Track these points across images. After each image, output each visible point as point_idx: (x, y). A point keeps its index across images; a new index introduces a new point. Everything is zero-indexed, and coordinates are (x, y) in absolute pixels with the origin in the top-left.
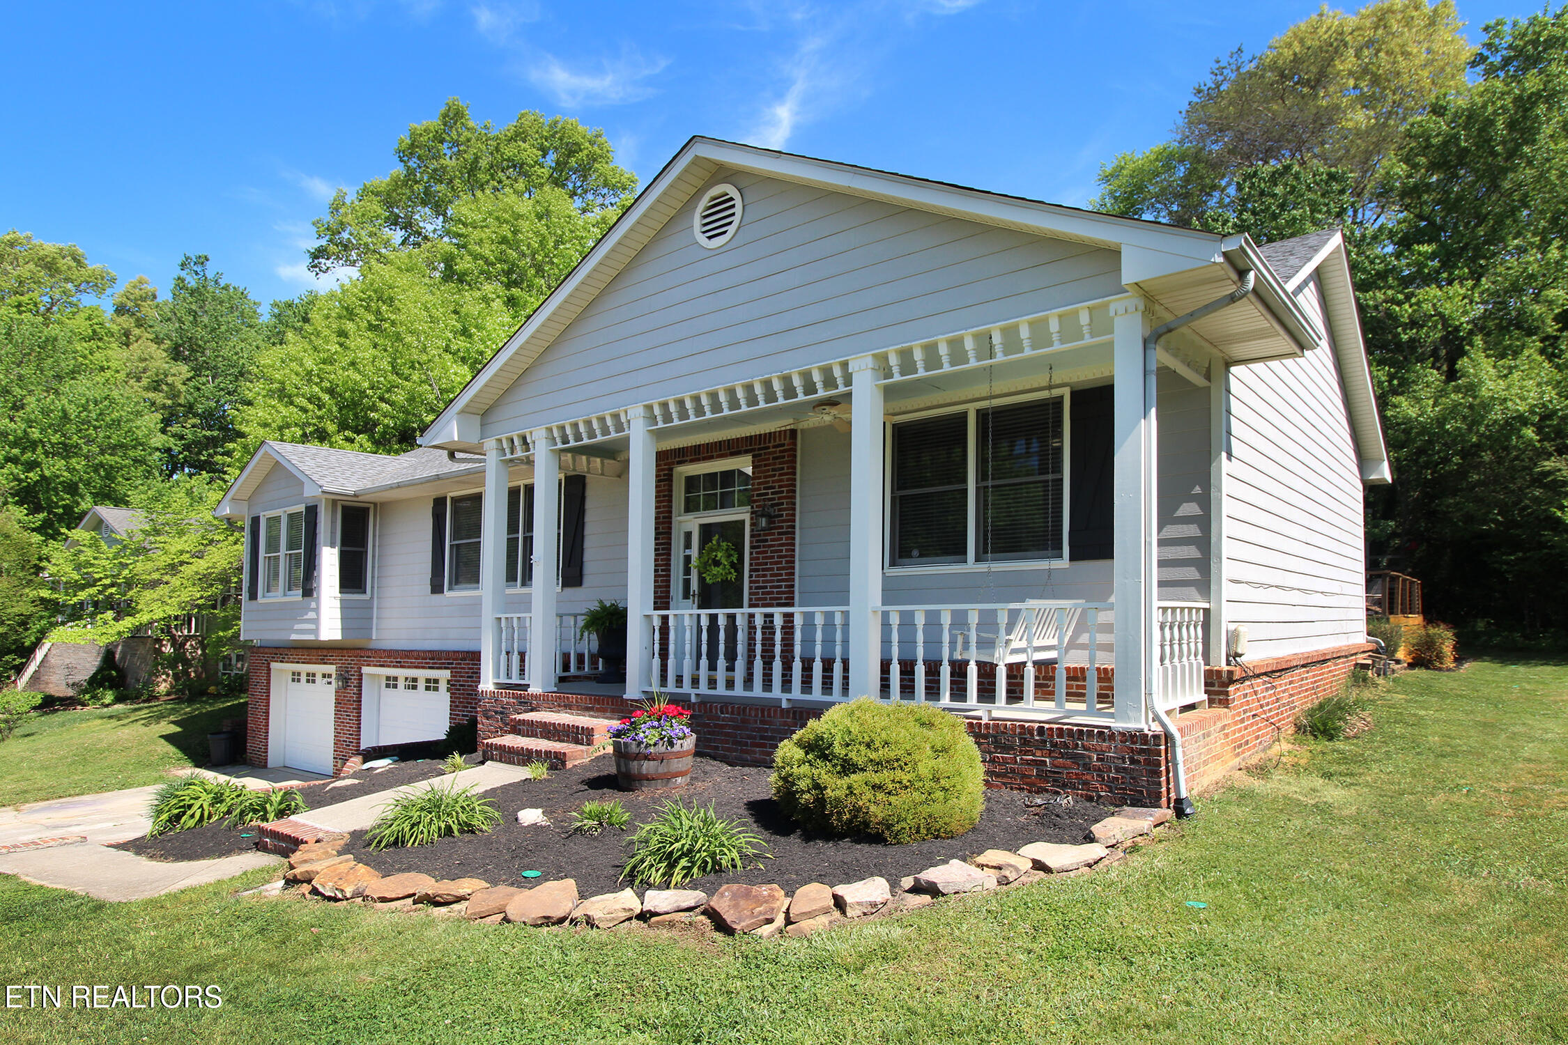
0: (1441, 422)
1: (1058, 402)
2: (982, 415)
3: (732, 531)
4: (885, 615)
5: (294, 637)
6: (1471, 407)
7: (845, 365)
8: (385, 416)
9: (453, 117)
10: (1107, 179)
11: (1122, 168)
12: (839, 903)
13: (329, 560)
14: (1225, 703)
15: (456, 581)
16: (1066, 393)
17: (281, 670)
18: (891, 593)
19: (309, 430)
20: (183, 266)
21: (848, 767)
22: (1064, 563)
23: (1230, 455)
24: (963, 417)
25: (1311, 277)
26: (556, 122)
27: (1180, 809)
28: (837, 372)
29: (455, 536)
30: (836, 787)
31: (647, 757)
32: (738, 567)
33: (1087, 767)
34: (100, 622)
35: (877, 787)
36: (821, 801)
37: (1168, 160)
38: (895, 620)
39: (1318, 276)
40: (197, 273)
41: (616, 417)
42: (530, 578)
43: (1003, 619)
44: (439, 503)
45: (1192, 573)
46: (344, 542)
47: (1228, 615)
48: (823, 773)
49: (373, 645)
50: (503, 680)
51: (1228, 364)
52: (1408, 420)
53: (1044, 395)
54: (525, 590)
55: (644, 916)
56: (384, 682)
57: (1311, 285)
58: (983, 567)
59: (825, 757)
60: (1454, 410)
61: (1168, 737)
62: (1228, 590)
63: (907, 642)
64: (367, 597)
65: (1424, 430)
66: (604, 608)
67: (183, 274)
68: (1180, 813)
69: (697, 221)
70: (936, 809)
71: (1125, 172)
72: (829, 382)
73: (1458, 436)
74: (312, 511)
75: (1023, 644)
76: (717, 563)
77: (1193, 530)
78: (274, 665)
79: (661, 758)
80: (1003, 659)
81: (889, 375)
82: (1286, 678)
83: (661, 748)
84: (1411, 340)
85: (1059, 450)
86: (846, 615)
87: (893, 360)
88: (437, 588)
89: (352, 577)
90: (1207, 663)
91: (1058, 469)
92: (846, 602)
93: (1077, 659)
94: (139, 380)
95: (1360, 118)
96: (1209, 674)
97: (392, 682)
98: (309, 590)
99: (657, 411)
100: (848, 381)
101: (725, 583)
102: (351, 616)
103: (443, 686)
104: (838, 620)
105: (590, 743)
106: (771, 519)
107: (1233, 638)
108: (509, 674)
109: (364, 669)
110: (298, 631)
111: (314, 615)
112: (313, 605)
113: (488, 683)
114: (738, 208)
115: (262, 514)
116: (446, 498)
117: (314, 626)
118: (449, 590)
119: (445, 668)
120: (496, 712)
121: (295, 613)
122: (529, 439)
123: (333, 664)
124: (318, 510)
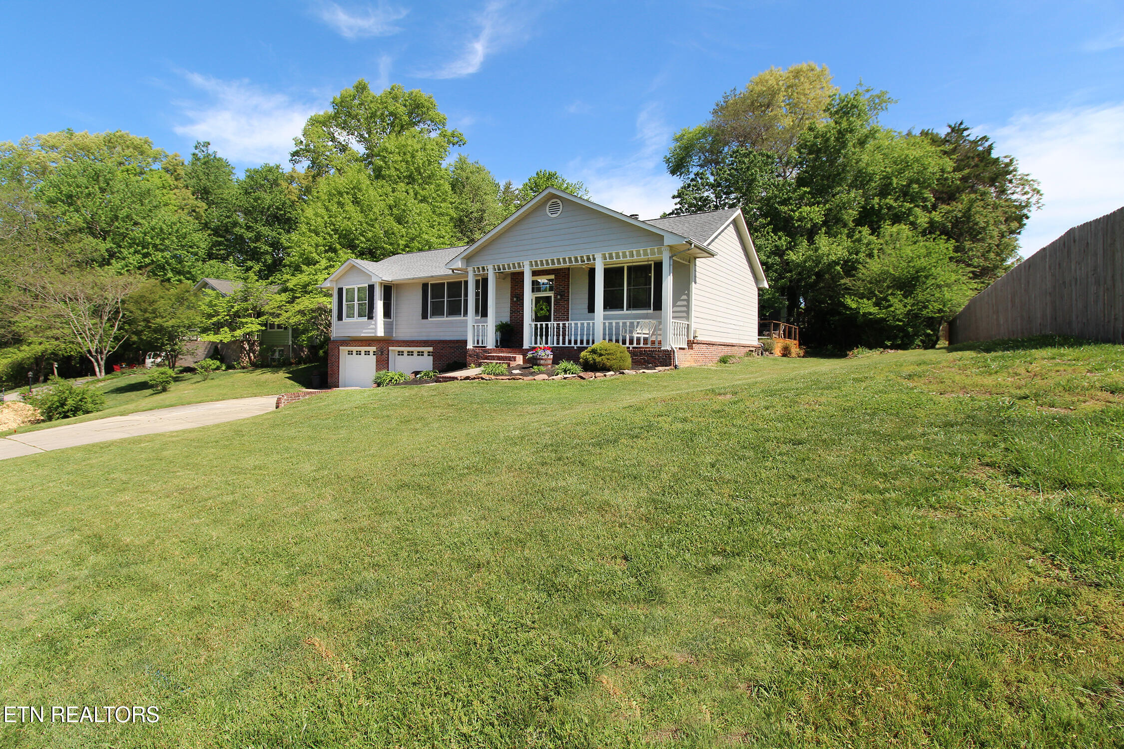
0: (805, 262)
1: (651, 265)
2: (629, 268)
3: (548, 299)
4: (604, 324)
5: (362, 335)
6: (816, 257)
7: (593, 255)
8: (363, 245)
9: (361, 88)
10: (677, 140)
11: (684, 135)
12: (605, 376)
13: (379, 305)
14: (692, 349)
15: (434, 314)
16: (653, 263)
17: (343, 350)
18: (605, 318)
19: (327, 248)
20: (196, 148)
21: (601, 355)
22: (651, 311)
23: (695, 283)
24: (623, 267)
25: (731, 223)
26: (412, 93)
27: (676, 367)
28: (591, 257)
29: (432, 298)
30: (598, 359)
31: (542, 359)
32: (550, 311)
33: (655, 359)
34: (222, 332)
35: (608, 359)
36: (595, 363)
37: (704, 134)
38: (607, 324)
39: (735, 222)
40: (203, 152)
41: (519, 264)
42: (467, 313)
43: (635, 324)
44: (425, 286)
45: (685, 315)
46: (384, 300)
47: (693, 326)
48: (595, 356)
49: (393, 339)
50: (476, 345)
51: (695, 258)
52: (793, 261)
53: (646, 263)
54: (465, 318)
55: (565, 378)
56: (397, 353)
57: (731, 225)
58: (629, 312)
59: (595, 353)
60: (809, 257)
61: (674, 351)
62: (693, 319)
63: (610, 329)
64: (391, 320)
65: (798, 265)
66: (503, 324)
67: (197, 152)
68: (676, 368)
69: (548, 208)
70: (621, 364)
71: (685, 137)
72: (589, 259)
73: (811, 269)
74: (371, 288)
75: (640, 332)
76: (542, 309)
77: (685, 303)
78: (341, 348)
79: (545, 360)
80: (635, 336)
81: (605, 259)
82: (715, 347)
83: (546, 357)
84: (799, 226)
85: (651, 277)
86: (594, 324)
87: (607, 256)
88: (424, 316)
89: (387, 314)
90: (688, 338)
91: (651, 285)
92: (594, 319)
93: (653, 338)
94: (183, 210)
95: (788, 122)
96: (688, 341)
97: (401, 353)
98: (371, 317)
99: (533, 263)
100: (594, 259)
101: (545, 316)
102: (388, 327)
104: (591, 324)
105: (515, 360)
106: (561, 296)
107: (695, 332)
108: (478, 343)
109: (390, 348)
110: (365, 333)
111: (374, 326)
112: (373, 323)
113: (470, 346)
114: (561, 207)
115: (344, 287)
116: (429, 283)
117: (374, 331)
118: (430, 318)
119: (431, 346)
120: (474, 355)
121: (363, 326)
122: (486, 268)
123: (369, 346)
124: (375, 286)
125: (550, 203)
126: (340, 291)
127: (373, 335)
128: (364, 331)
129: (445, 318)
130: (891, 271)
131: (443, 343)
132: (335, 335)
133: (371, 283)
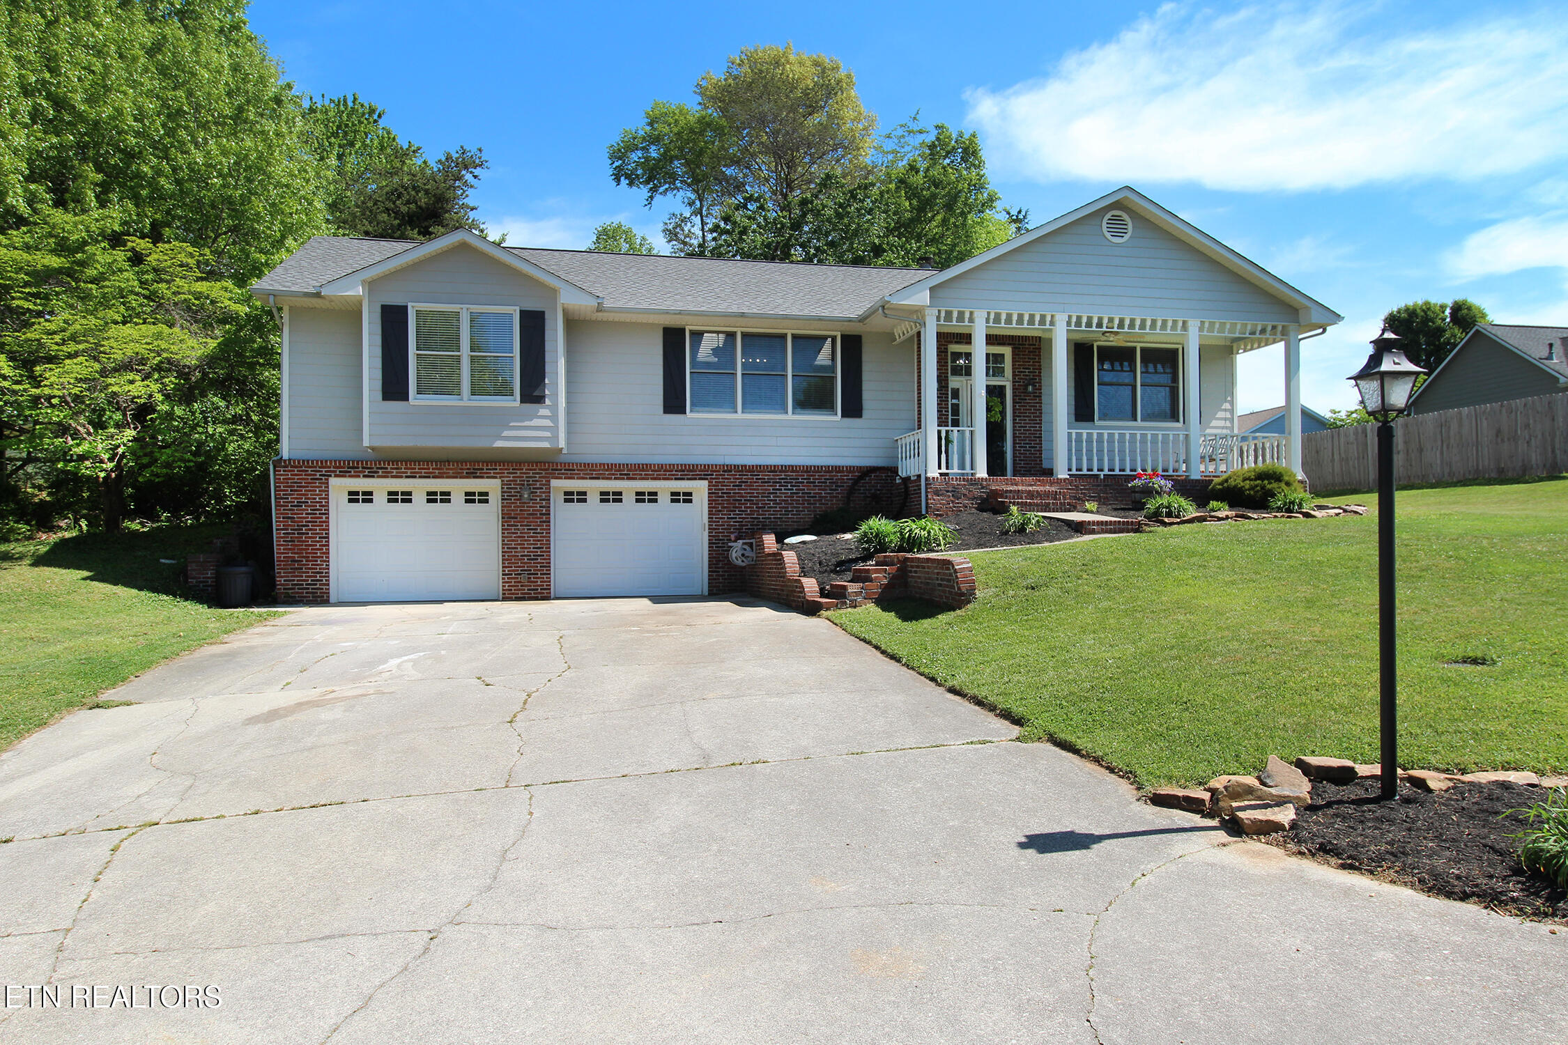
5: (499, 444)
28: (1180, 324)
45: (1228, 432)
49: (565, 459)
58: (1143, 424)
69: (1104, 225)
74: (532, 318)
77: (1228, 415)
87: (1206, 326)
88: (674, 408)
98: (534, 395)
103: (704, 498)
104: (1181, 438)
109: (554, 483)
110: (510, 438)
111: (548, 423)
112: (543, 411)
113: (933, 473)
114: (1130, 226)
115: (410, 305)
116: (684, 330)
117: (548, 434)
118: (691, 411)
119: (700, 479)
120: (948, 491)
121: (502, 420)
122: (967, 315)
123: (496, 478)
124: (547, 316)
125: (1108, 216)
126: (393, 319)
127: (546, 445)
128: (505, 433)
129: (740, 415)
131: (742, 471)
132: (366, 443)
133: (532, 306)
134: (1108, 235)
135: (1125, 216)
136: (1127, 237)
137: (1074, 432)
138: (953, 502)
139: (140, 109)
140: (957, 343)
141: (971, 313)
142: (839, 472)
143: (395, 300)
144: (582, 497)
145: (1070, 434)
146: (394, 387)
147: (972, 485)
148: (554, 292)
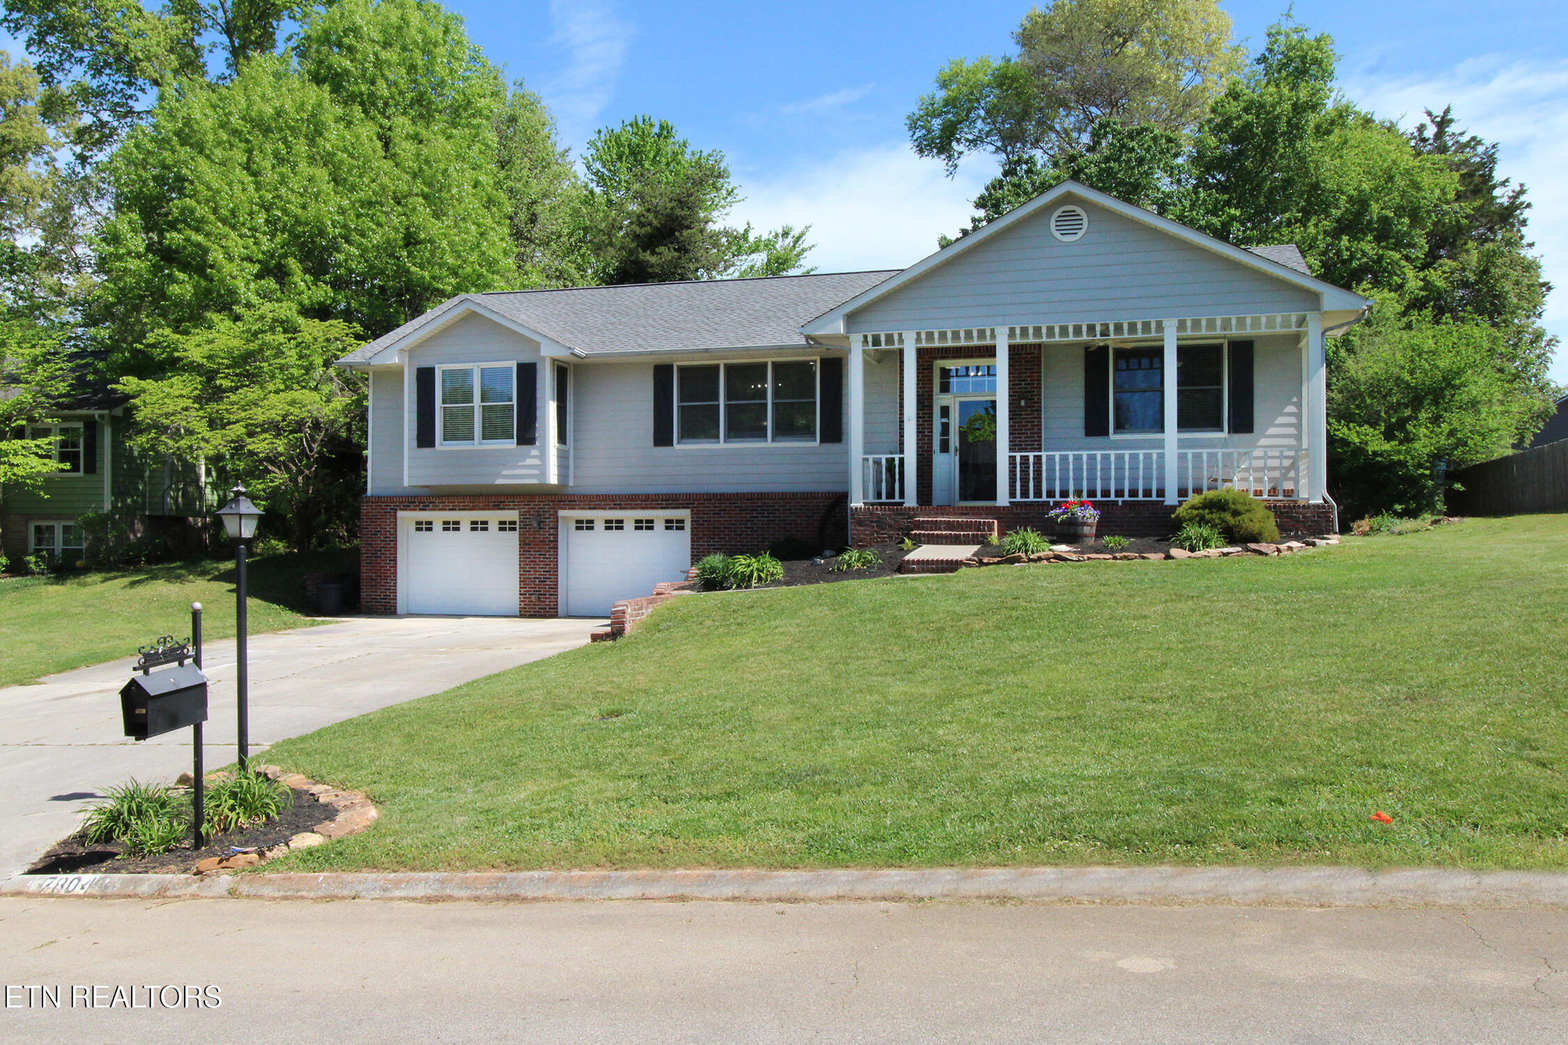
1: (1221, 346)
5: (500, 481)
13: (551, 413)
15: (690, 432)
16: (1225, 341)
17: (405, 520)
22: (1225, 434)
29: (682, 399)
33: (1298, 521)
44: (662, 373)
45: (1293, 442)
46: (557, 399)
49: (570, 491)
54: (775, 444)
56: (574, 525)
64: (566, 447)
69: (1053, 224)
72: (1147, 329)
74: (527, 371)
76: (980, 427)
78: (400, 514)
81: (1184, 330)
86: (1161, 456)
87: (1188, 324)
88: (662, 437)
97: (585, 525)
98: (527, 438)
100: (1159, 330)
101: (985, 441)
102: (568, 463)
103: (688, 525)
104: (1154, 458)
106: (1027, 400)
108: (879, 496)
109: (561, 513)
110: (509, 477)
111: (536, 462)
112: (534, 452)
113: (857, 503)
114: (1085, 222)
115: (437, 367)
116: (672, 366)
117: (537, 472)
118: (679, 443)
119: (683, 508)
120: (872, 522)
121: (503, 460)
122: (896, 338)
123: (514, 509)
124: (538, 367)
125: (1059, 212)
126: (425, 377)
127: (535, 481)
128: (504, 473)
130: (1407, 377)
131: (720, 500)
132: (406, 484)
133: (526, 359)
134: (1057, 235)
135: (1079, 210)
136: (1081, 233)
137: (1018, 455)
138: (877, 533)
139: (340, 207)
140: (942, 358)
141: (900, 335)
142: (815, 498)
143: (426, 364)
144: (589, 525)
145: (1012, 459)
146: (425, 438)
147: (898, 514)
148: (537, 346)
